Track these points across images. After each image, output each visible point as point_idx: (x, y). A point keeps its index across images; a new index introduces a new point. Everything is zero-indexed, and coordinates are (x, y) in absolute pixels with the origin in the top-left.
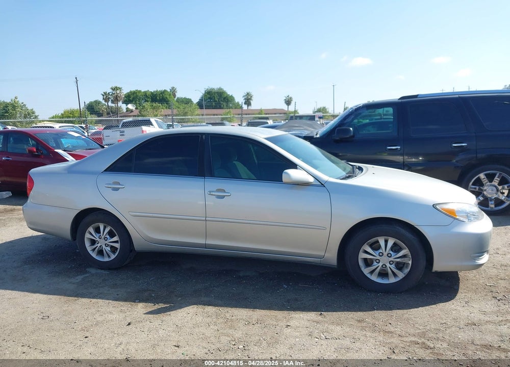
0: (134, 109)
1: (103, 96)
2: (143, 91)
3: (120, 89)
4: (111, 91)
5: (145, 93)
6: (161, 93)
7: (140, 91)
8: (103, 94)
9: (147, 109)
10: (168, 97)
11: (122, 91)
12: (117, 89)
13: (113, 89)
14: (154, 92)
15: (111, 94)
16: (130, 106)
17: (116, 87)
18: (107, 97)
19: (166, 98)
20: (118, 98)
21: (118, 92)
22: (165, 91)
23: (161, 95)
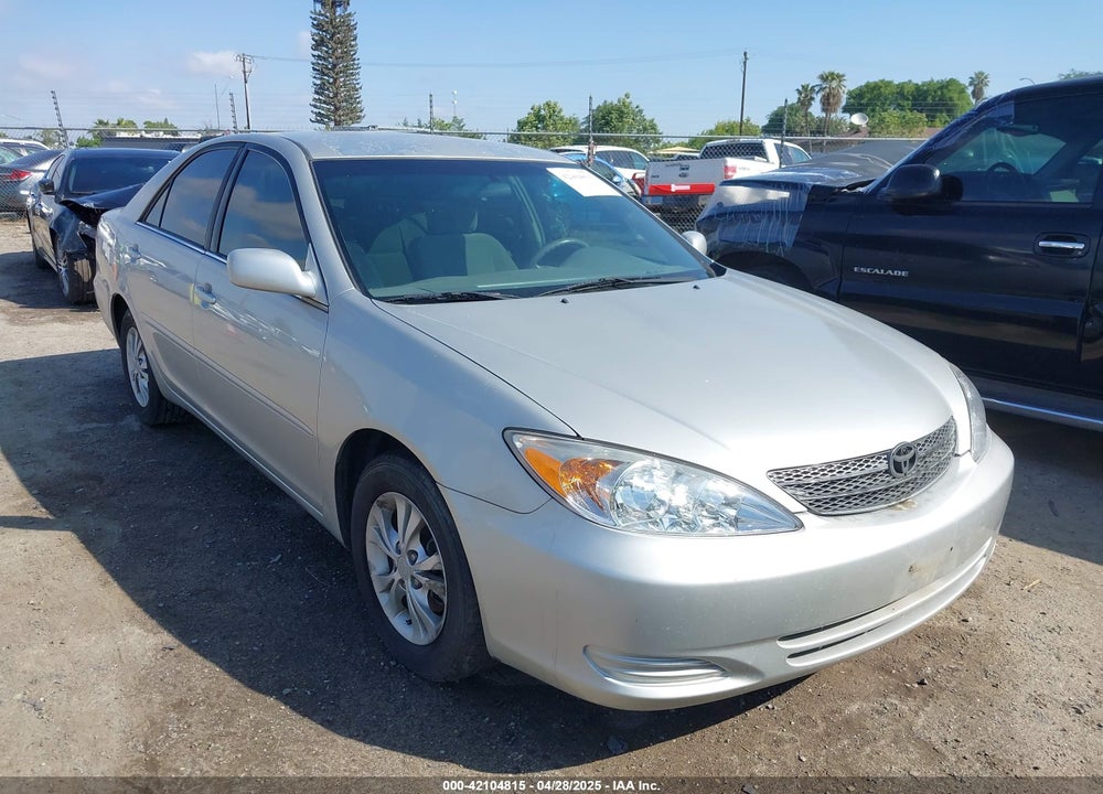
0: (864, 126)
1: (800, 93)
2: (896, 83)
3: (840, 77)
4: (818, 82)
5: (901, 87)
6: (941, 88)
7: (890, 83)
8: (800, 89)
9: (888, 127)
10: (955, 96)
11: (844, 83)
12: (833, 79)
13: (824, 78)
14: (923, 85)
15: (817, 89)
16: (856, 119)
17: (833, 74)
18: (806, 96)
19: (951, 99)
20: (831, 100)
21: (834, 84)
22: (952, 81)
23: (939, 93)
